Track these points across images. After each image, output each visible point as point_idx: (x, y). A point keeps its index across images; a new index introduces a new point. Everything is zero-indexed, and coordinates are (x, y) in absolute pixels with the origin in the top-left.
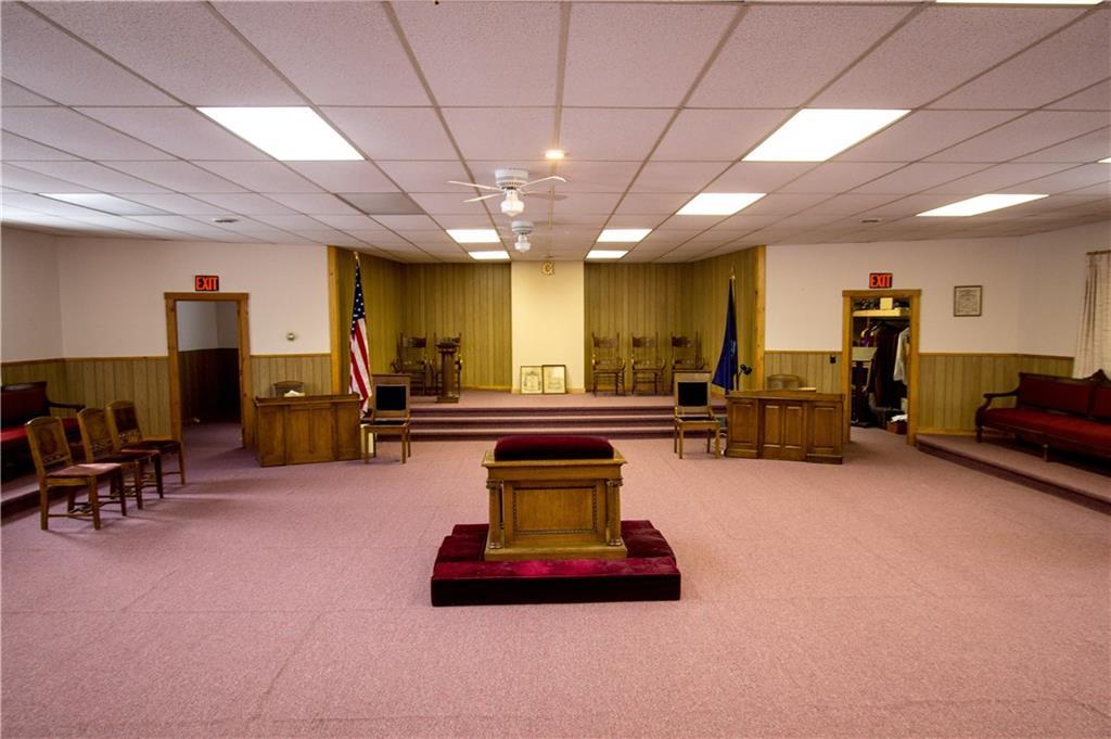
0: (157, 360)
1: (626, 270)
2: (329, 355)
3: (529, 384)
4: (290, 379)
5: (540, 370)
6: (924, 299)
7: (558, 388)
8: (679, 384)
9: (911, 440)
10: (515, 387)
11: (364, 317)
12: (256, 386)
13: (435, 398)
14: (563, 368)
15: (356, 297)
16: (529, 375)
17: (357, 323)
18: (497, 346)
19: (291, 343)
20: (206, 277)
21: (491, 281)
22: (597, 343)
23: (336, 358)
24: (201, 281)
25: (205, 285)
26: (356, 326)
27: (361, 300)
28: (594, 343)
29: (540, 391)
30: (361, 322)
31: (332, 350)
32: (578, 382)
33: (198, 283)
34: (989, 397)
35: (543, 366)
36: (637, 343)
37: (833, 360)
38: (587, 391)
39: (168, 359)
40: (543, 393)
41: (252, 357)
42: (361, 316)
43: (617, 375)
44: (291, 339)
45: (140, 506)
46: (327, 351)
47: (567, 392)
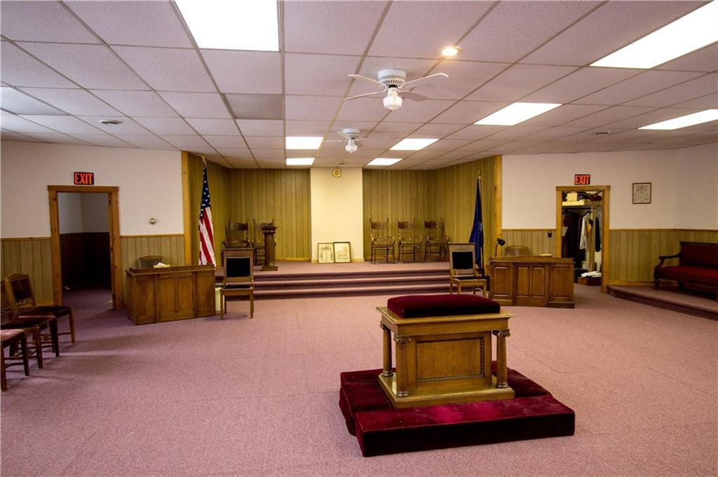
0: (41, 240)
1: (389, 174)
2: (183, 236)
3: (324, 256)
4: (152, 254)
5: (332, 245)
6: (612, 191)
7: (345, 259)
8: (453, 253)
9: (605, 289)
10: (314, 258)
11: (210, 206)
12: (125, 261)
13: (260, 267)
14: (348, 245)
15: (204, 190)
16: (324, 249)
17: (205, 211)
18: (299, 230)
19: (152, 226)
20: (83, 173)
21: (294, 182)
22: (374, 226)
23: (188, 237)
24: (79, 176)
25: (83, 180)
26: (204, 213)
27: (208, 193)
28: (371, 226)
29: (332, 261)
30: (208, 209)
31: (185, 231)
32: (359, 254)
33: (77, 178)
34: (662, 258)
35: (334, 243)
36: (401, 226)
37: (550, 235)
38: (365, 260)
39: (50, 239)
40: (335, 263)
41: (121, 237)
42: (208, 205)
43: (388, 249)
44: (153, 223)
45: (40, 366)
46: (182, 232)
47: (351, 262)
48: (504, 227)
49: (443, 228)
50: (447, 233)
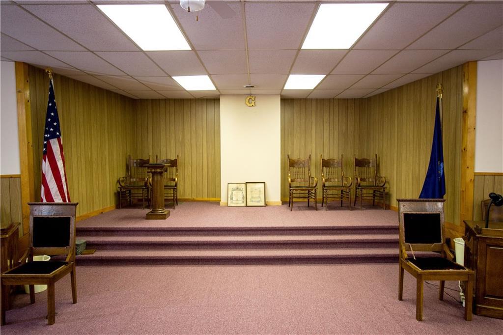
1: (314, 103)
2: (19, 177)
3: (234, 198)
5: (244, 185)
7: (259, 202)
8: (405, 214)
10: (223, 200)
11: (58, 137)
14: (263, 184)
15: (48, 116)
16: (234, 190)
17: (49, 143)
18: (210, 166)
22: (292, 164)
23: (26, 179)
26: (48, 147)
27: (56, 119)
28: (290, 164)
29: (244, 204)
30: (55, 145)
31: (22, 171)
32: (275, 196)
35: (247, 183)
36: (326, 164)
38: (284, 203)
40: (246, 206)
42: (53, 136)
43: (309, 192)
46: (17, 172)
47: (266, 205)
48: (478, 170)
49: (378, 167)
50: (383, 173)
